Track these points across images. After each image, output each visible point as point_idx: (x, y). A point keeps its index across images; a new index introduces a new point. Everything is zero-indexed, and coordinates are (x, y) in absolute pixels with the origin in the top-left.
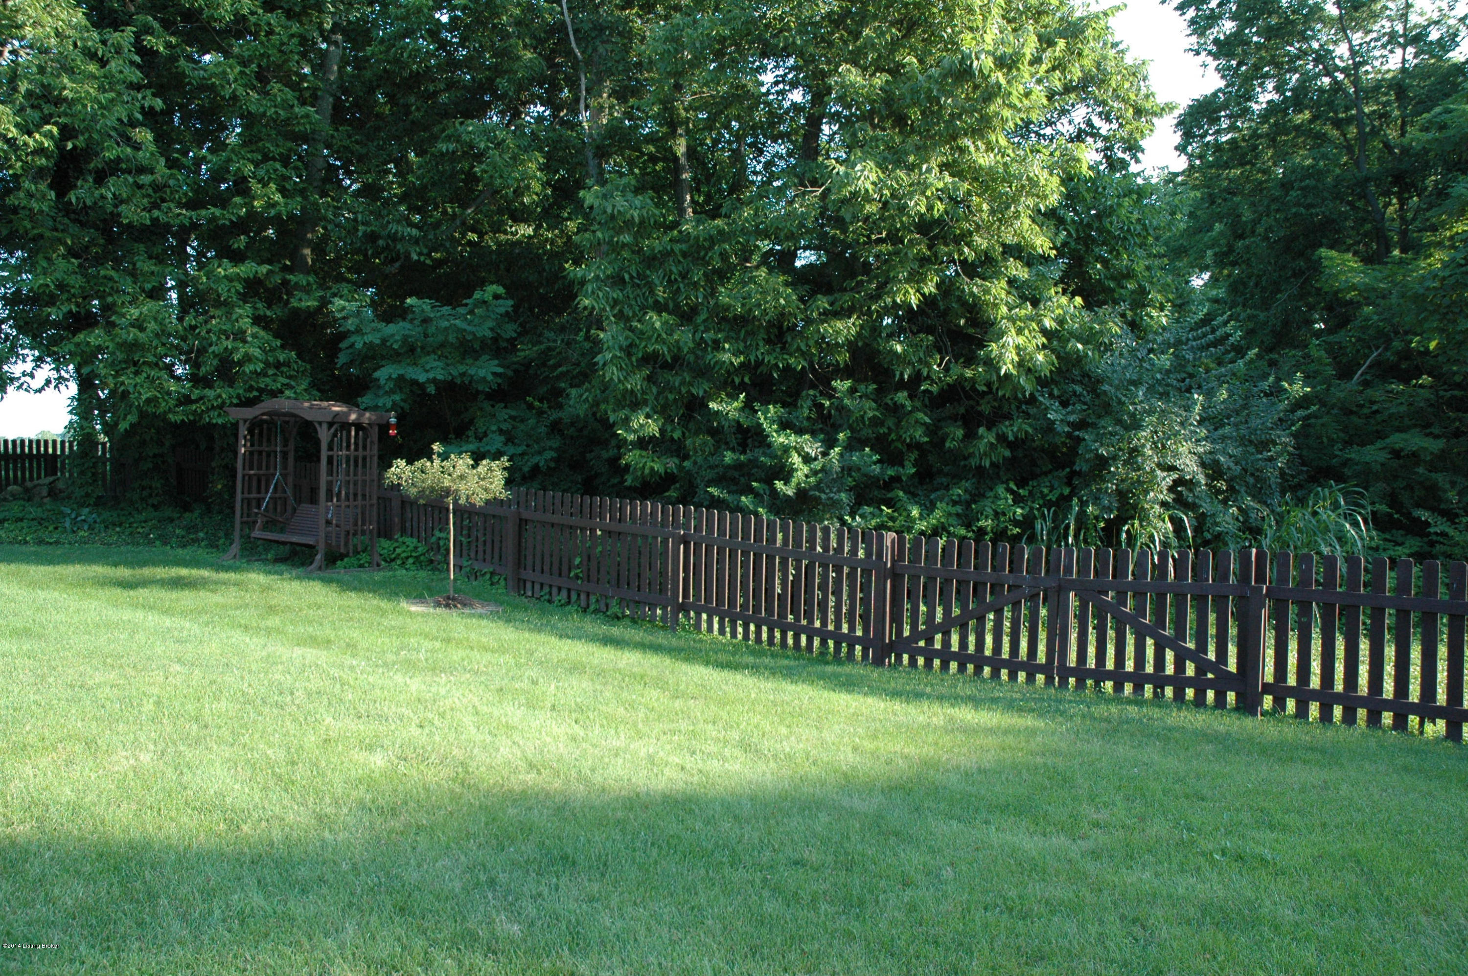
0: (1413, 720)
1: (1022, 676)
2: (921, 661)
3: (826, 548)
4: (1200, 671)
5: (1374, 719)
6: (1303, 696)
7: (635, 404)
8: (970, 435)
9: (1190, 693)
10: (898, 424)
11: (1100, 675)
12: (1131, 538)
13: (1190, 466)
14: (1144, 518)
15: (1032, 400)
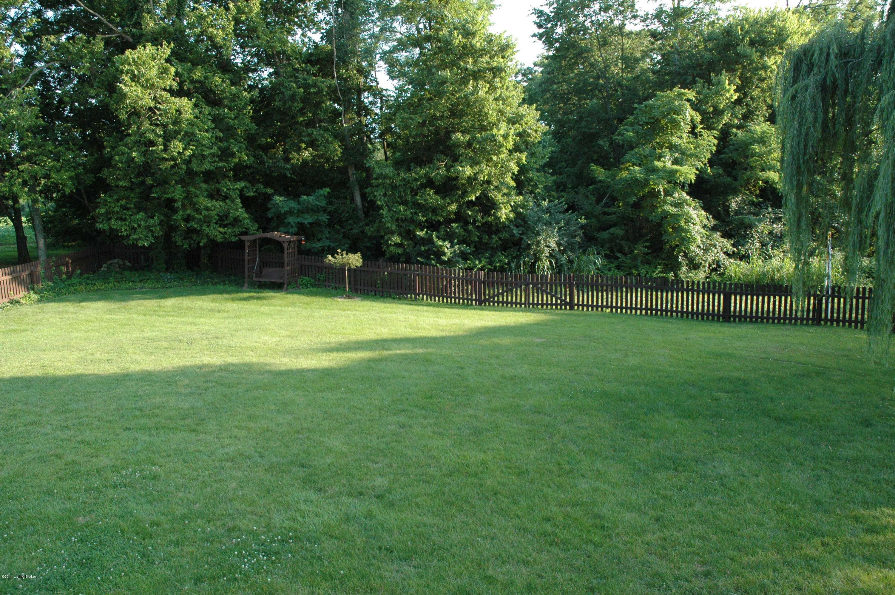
0: (604, 309)
1: (518, 306)
2: (492, 304)
3: (455, 275)
4: (561, 302)
5: (597, 309)
6: (583, 305)
7: (392, 233)
8: (490, 238)
9: (559, 307)
10: (469, 236)
11: (538, 304)
12: (539, 267)
13: (553, 245)
14: (541, 261)
15: (509, 227)
